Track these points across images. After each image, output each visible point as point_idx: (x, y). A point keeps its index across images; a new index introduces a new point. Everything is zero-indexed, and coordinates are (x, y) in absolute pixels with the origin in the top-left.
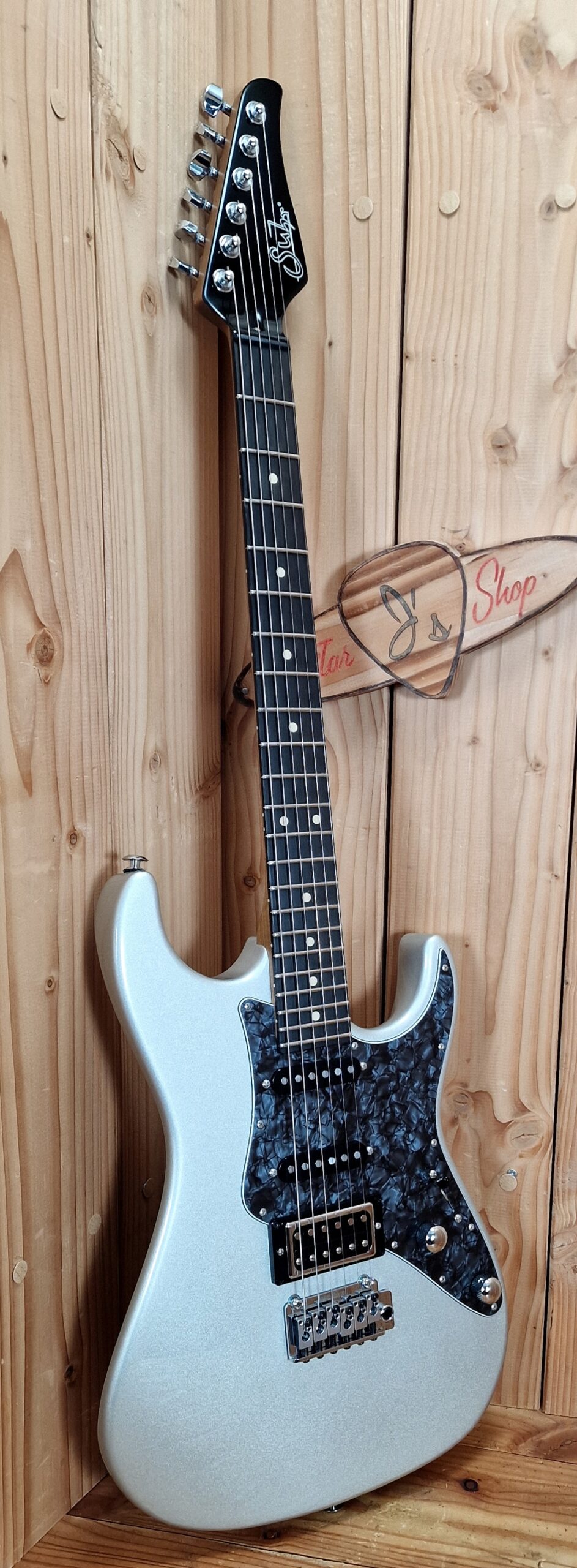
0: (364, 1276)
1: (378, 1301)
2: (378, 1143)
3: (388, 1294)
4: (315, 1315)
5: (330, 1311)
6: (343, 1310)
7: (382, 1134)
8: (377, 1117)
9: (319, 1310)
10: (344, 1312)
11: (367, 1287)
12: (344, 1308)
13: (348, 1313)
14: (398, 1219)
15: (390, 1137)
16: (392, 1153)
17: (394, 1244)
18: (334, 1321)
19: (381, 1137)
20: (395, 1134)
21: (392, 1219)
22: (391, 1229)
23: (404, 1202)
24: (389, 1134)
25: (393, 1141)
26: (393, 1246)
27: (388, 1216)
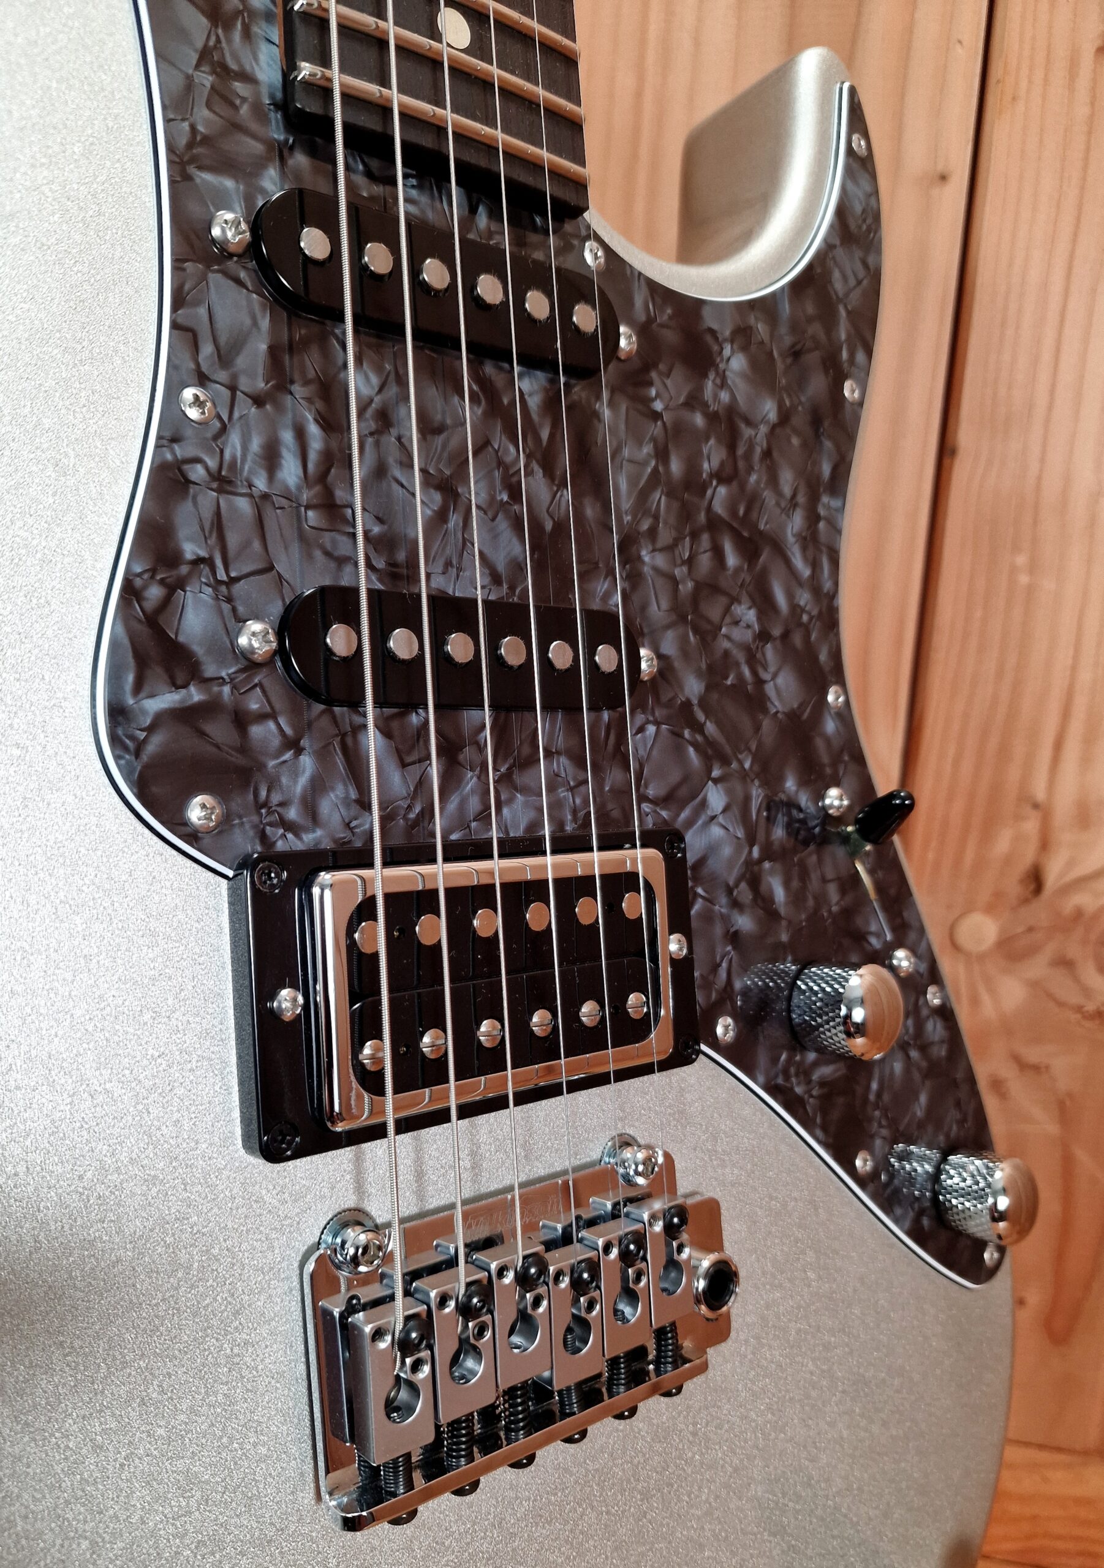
0: (626, 1142)
1: (685, 1237)
2: (669, 645)
3: (711, 1209)
4: (443, 1300)
5: (509, 1278)
6: (559, 1274)
7: (683, 619)
8: (670, 549)
9: (463, 1274)
10: (565, 1283)
11: (641, 1181)
12: (565, 1265)
13: (579, 1286)
14: (734, 938)
15: (707, 634)
16: (715, 696)
17: (724, 1028)
18: (525, 1322)
19: (681, 630)
20: (724, 630)
21: (718, 930)
22: (716, 967)
23: (753, 878)
24: (707, 627)
25: (718, 654)
26: (720, 1030)
27: (708, 917)
